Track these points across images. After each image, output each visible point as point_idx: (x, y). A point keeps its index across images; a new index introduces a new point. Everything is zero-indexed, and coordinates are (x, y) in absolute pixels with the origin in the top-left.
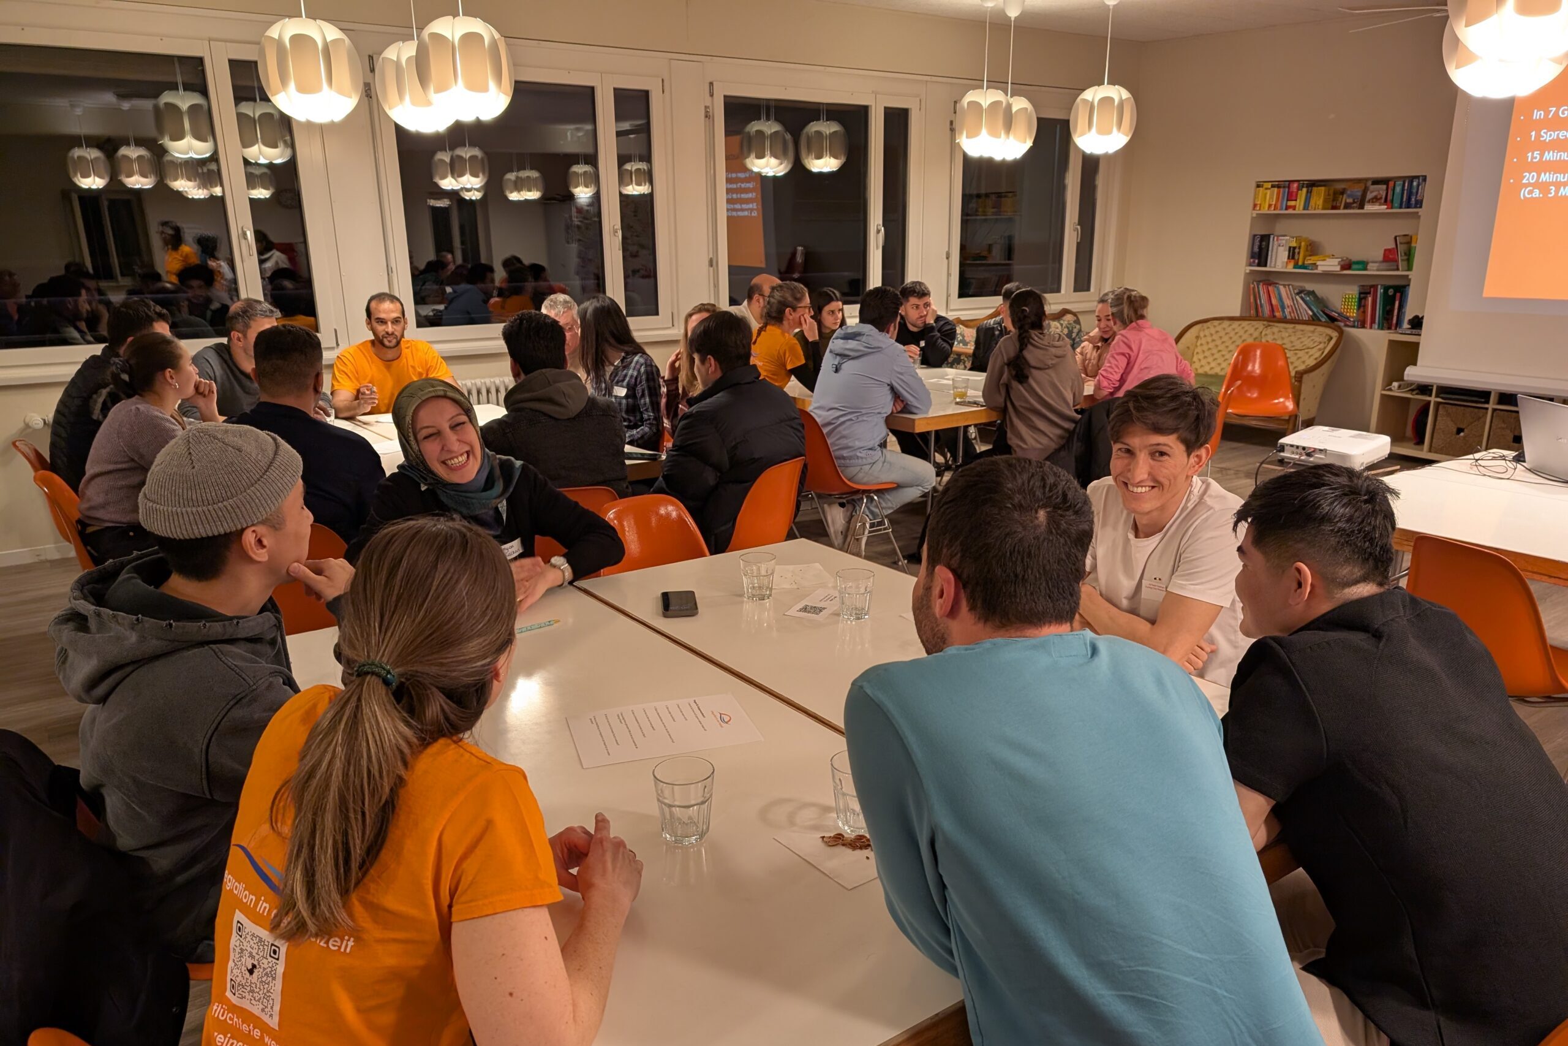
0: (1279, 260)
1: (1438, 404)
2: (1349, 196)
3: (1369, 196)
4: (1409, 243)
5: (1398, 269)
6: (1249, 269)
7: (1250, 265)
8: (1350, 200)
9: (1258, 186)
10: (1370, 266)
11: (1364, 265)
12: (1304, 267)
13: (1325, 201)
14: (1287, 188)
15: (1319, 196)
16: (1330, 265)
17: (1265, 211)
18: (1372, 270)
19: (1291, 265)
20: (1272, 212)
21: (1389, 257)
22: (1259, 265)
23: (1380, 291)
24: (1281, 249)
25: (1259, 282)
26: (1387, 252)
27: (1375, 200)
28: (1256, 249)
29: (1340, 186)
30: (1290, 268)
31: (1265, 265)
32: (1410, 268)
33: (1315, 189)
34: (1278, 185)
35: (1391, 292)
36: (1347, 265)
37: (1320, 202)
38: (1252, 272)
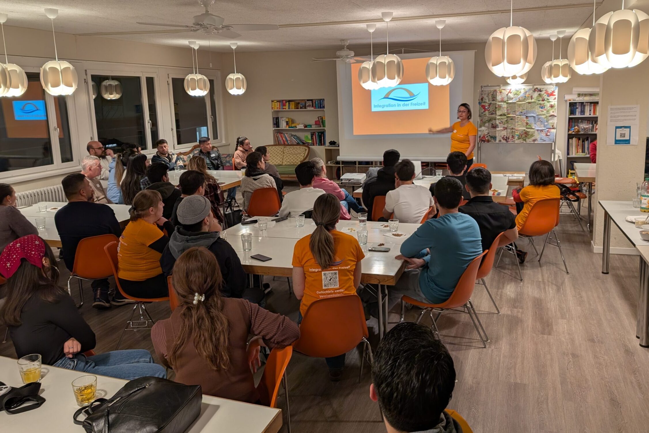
0: (283, 125)
1: (342, 167)
2: (301, 105)
3: (307, 105)
4: (322, 119)
5: (321, 127)
6: (274, 129)
7: (274, 127)
8: (302, 106)
9: (272, 102)
10: (312, 126)
11: (311, 126)
12: (291, 127)
13: (295, 106)
14: (282, 103)
15: (292, 105)
16: (301, 127)
17: (276, 110)
18: (314, 127)
19: (288, 127)
20: (278, 110)
21: (317, 123)
22: (277, 127)
23: (317, 134)
24: (283, 122)
25: (278, 133)
26: (316, 122)
27: (309, 106)
28: (275, 122)
29: (298, 101)
30: (287, 128)
31: (279, 127)
32: (324, 126)
33: (291, 103)
34: (279, 101)
35: (320, 134)
36: (306, 126)
37: (293, 107)
38: (275, 130)
